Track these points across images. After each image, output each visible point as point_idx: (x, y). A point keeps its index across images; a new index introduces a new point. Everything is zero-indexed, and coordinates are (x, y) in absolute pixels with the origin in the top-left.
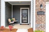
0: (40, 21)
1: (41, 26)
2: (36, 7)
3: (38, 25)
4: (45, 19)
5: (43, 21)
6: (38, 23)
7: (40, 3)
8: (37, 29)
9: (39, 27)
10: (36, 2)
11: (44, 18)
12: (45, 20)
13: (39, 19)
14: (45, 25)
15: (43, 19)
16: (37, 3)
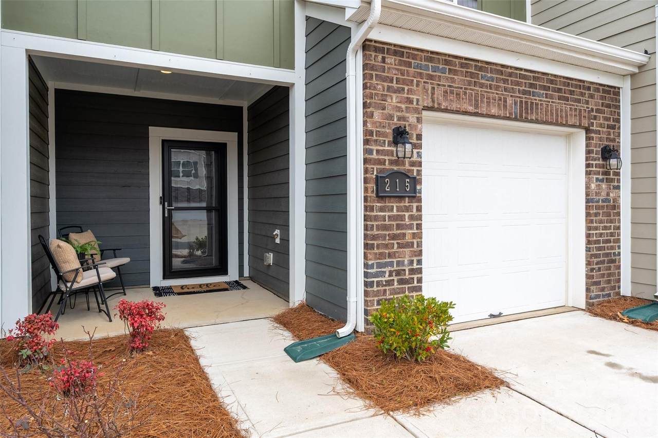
0: (394, 237)
1: (398, 273)
2: (366, 142)
3: (380, 266)
4: (419, 226)
5: (408, 238)
6: (382, 256)
7: (391, 117)
8: (377, 294)
9: (390, 283)
10: (365, 105)
11: (412, 218)
12: (418, 236)
13: (385, 228)
14: (419, 262)
15: (410, 227)
16: (377, 115)
